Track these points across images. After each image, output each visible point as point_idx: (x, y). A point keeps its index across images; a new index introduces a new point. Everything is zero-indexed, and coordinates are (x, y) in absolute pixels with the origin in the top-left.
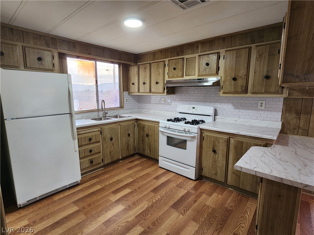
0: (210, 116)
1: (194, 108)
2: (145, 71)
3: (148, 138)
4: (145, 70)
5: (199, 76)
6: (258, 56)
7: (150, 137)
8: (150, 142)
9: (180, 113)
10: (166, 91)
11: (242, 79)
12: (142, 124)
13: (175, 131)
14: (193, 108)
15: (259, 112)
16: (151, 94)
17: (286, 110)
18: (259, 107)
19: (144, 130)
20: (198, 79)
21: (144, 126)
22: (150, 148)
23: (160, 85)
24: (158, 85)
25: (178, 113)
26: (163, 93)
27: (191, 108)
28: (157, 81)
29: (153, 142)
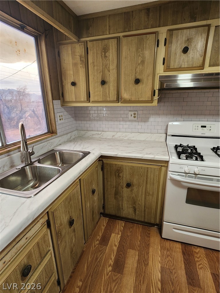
1: (205, 127)
2: (106, 57)
3: (129, 189)
4: (105, 53)
7: (135, 188)
8: (134, 195)
9: (172, 136)
12: (116, 164)
13: (212, 180)
14: (202, 127)
19: (119, 176)
21: (119, 168)
22: (134, 205)
23: (144, 86)
24: (140, 86)
25: (169, 135)
26: (152, 101)
27: (197, 128)
28: (138, 77)
29: (142, 195)
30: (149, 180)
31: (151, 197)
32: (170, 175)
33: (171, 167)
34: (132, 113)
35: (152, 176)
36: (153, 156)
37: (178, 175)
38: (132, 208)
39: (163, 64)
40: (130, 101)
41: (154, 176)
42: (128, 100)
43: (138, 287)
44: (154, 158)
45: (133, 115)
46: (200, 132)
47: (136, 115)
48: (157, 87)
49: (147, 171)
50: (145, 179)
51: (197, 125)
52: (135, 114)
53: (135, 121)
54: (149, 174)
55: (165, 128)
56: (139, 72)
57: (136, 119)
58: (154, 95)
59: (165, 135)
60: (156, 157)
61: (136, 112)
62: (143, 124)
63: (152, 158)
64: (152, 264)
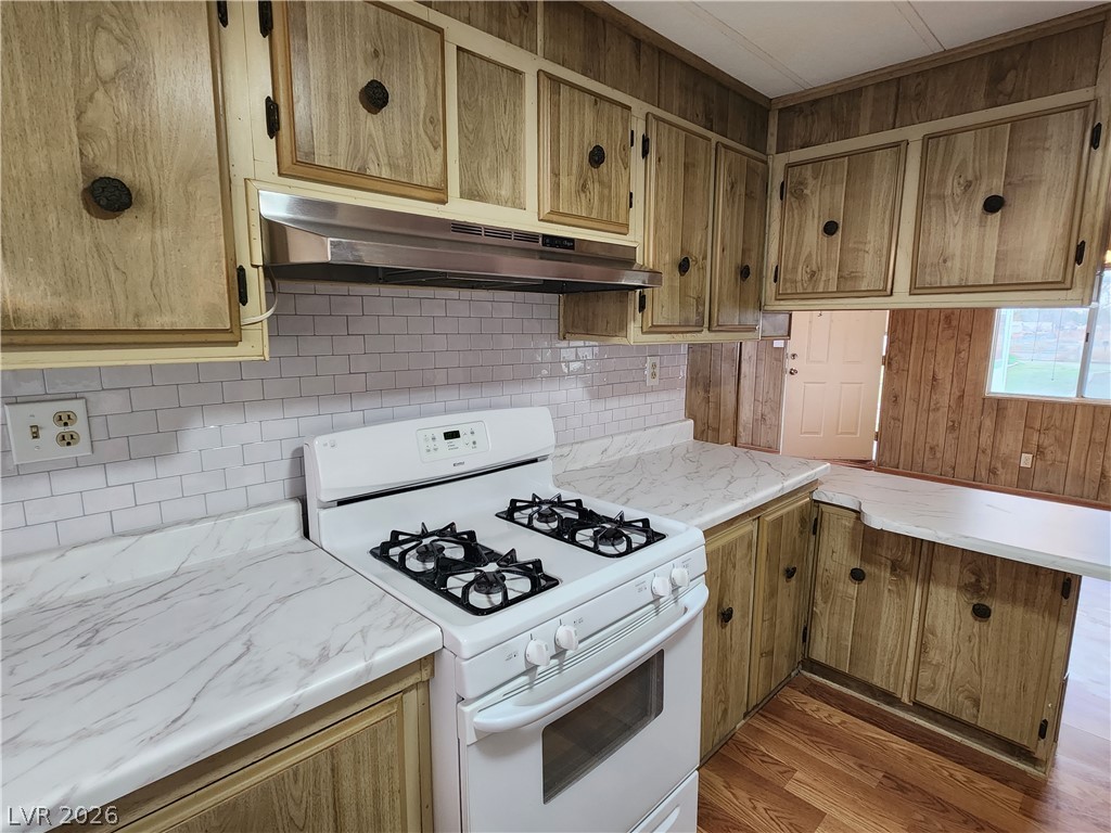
0: (535, 461)
1: (456, 435)
6: (729, 188)
9: (341, 503)
10: (257, 309)
11: (699, 269)
14: (447, 436)
17: (692, 378)
18: (650, 382)
20: (550, 240)
23: (168, 233)
24: (131, 234)
25: (326, 506)
26: (231, 335)
27: (431, 444)
28: (110, 169)
32: (473, 719)
34: (44, 414)
36: (359, 666)
37: (506, 697)
39: (273, 133)
40: (60, 335)
41: (375, 773)
42: (43, 324)
44: (368, 670)
45: (51, 431)
46: (447, 459)
47: (79, 427)
48: (252, 254)
49: (333, 770)
51: (429, 433)
52: (64, 419)
53: (77, 465)
54: (347, 786)
55: (283, 470)
56: (111, 135)
57: (81, 449)
58: (243, 300)
59: (294, 508)
61: (76, 407)
62: (142, 472)
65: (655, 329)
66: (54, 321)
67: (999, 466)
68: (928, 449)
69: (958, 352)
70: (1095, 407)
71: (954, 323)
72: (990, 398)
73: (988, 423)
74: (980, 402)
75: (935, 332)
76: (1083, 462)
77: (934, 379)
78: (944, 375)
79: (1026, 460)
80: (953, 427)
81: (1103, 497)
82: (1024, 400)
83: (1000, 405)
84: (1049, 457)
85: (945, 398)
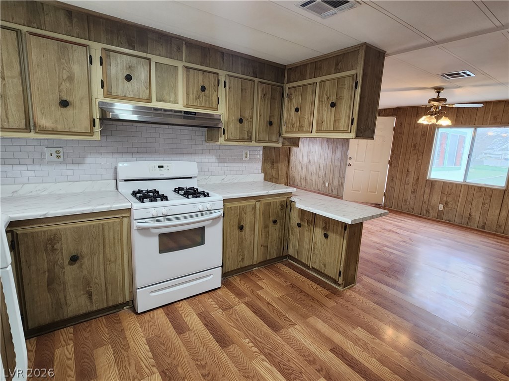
0: (191, 178)
1: (162, 167)
3: (76, 266)
5: (187, 106)
6: (263, 96)
7: (86, 259)
8: (85, 272)
9: (126, 181)
10: (97, 128)
11: (248, 122)
12: (44, 232)
14: (159, 167)
15: (245, 164)
16: (32, 135)
17: (265, 160)
18: (244, 159)
19: (53, 250)
20: (186, 112)
21: (52, 236)
22: (88, 289)
23: (76, 111)
24: (68, 111)
25: (121, 180)
26: (91, 133)
27: (154, 168)
28: (65, 98)
29: (99, 267)
30: (107, 241)
31: (113, 265)
32: (136, 224)
33: (135, 214)
34: (53, 150)
35: (111, 233)
36: (109, 206)
37: (146, 222)
38: (83, 294)
39: (102, 87)
40: (54, 132)
41: (114, 233)
42: (50, 129)
43: (124, 373)
44: (111, 207)
45: (55, 155)
46: (158, 173)
47: (61, 154)
48: (97, 115)
49: (103, 228)
50: (101, 241)
51: (153, 166)
52: (58, 152)
53: (60, 163)
54: (106, 233)
55: (112, 171)
56: (65, 91)
57: (61, 159)
58: (94, 126)
59: (114, 181)
60: (114, 206)
61: (61, 150)
62: (75, 167)
63: (108, 208)
64: (134, 344)
65: (228, 140)
66: (53, 129)
67: (430, 209)
68: (404, 200)
69: (418, 160)
70: (469, 186)
71: (417, 147)
72: (429, 180)
73: (427, 191)
74: (425, 182)
75: (409, 151)
76: (463, 209)
77: (408, 171)
78: (412, 169)
79: (441, 207)
80: (414, 192)
81: (469, 224)
82: (441, 182)
83: (433, 183)
84: (450, 206)
85: (411, 179)
